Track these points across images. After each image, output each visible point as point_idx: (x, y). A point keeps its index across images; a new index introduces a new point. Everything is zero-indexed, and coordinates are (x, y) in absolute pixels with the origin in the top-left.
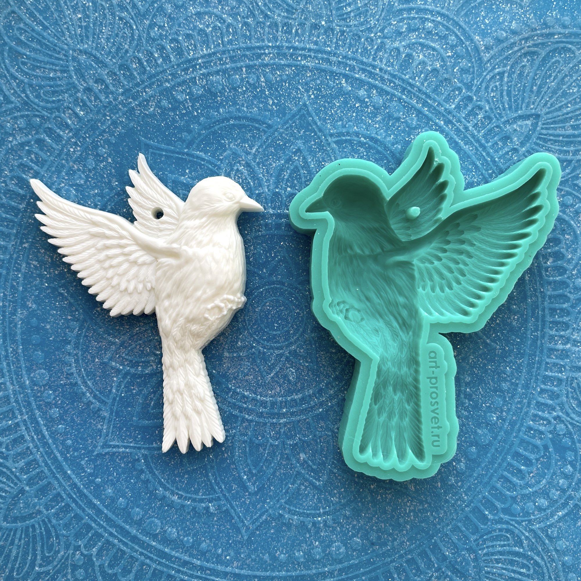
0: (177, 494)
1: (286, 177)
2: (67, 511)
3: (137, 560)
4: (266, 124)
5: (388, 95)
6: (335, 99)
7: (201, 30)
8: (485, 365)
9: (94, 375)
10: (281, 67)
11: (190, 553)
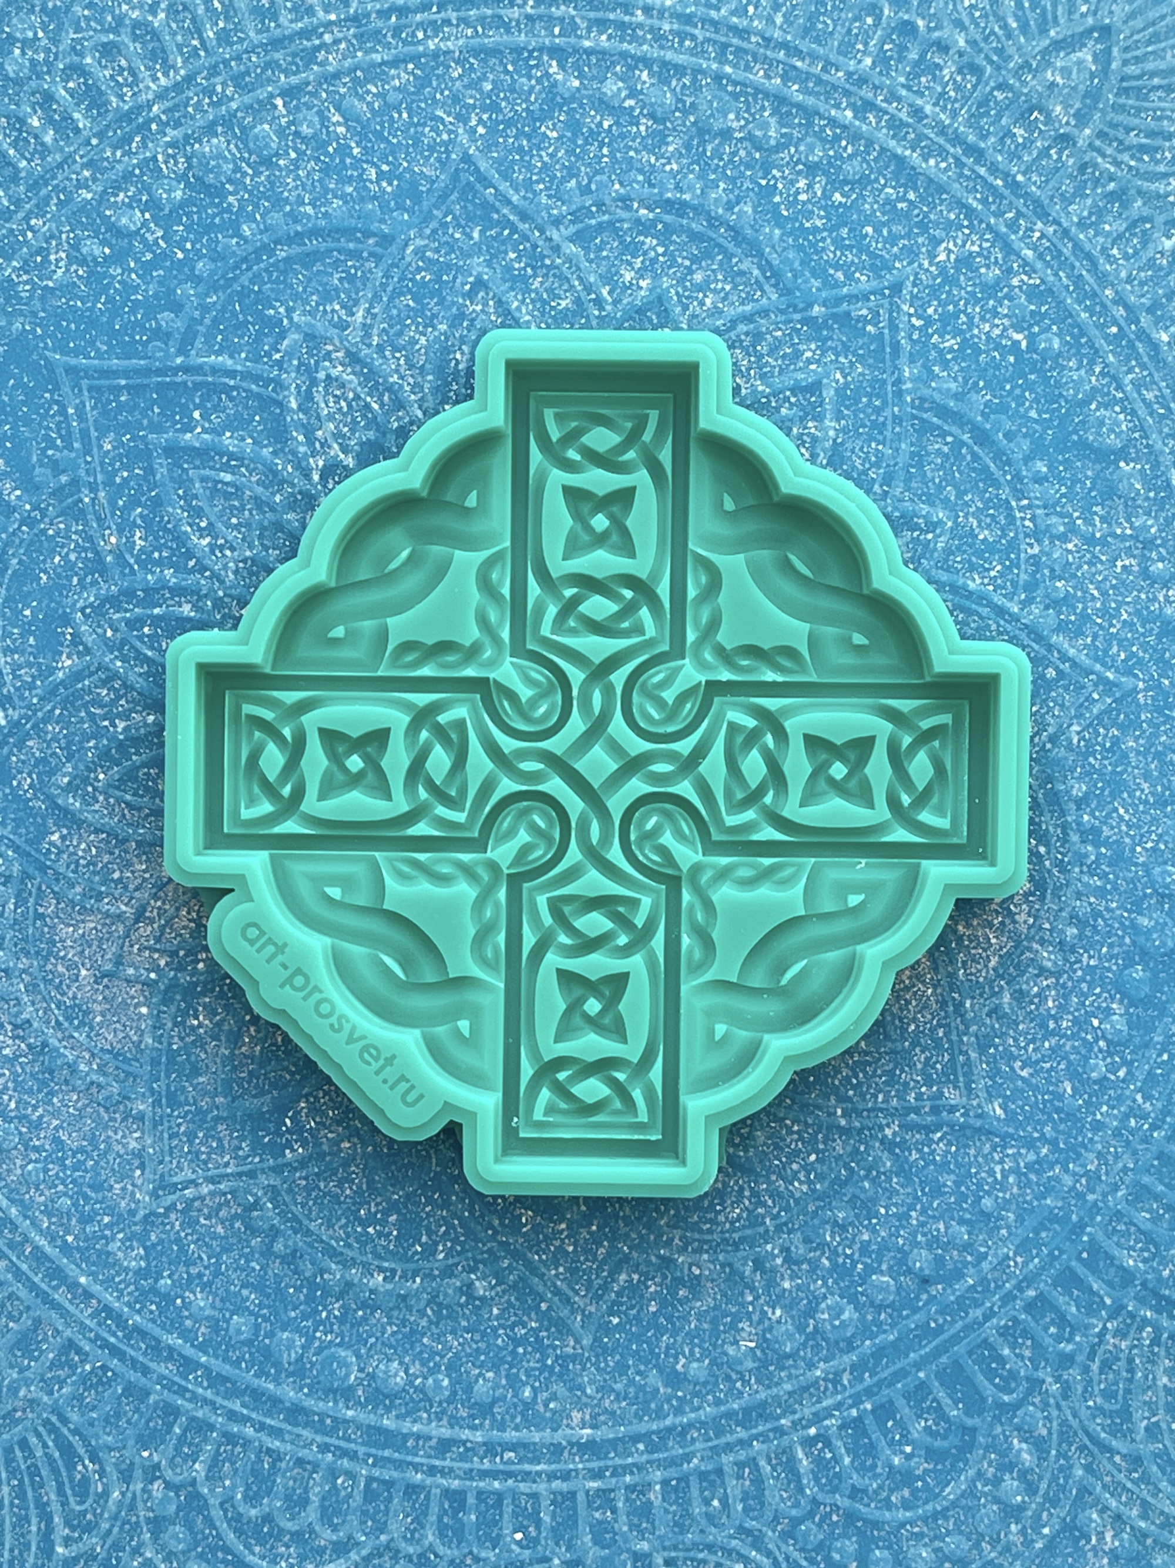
0: (381, 1270)
1: (460, 367)
2: (103, 1384)
3: (316, 1467)
4: (375, 235)
5: (684, 75)
6: (542, 121)
7: (136, 25)
8: (1116, 741)
9: (87, 1013)
10: (375, 72)
11: (452, 1417)
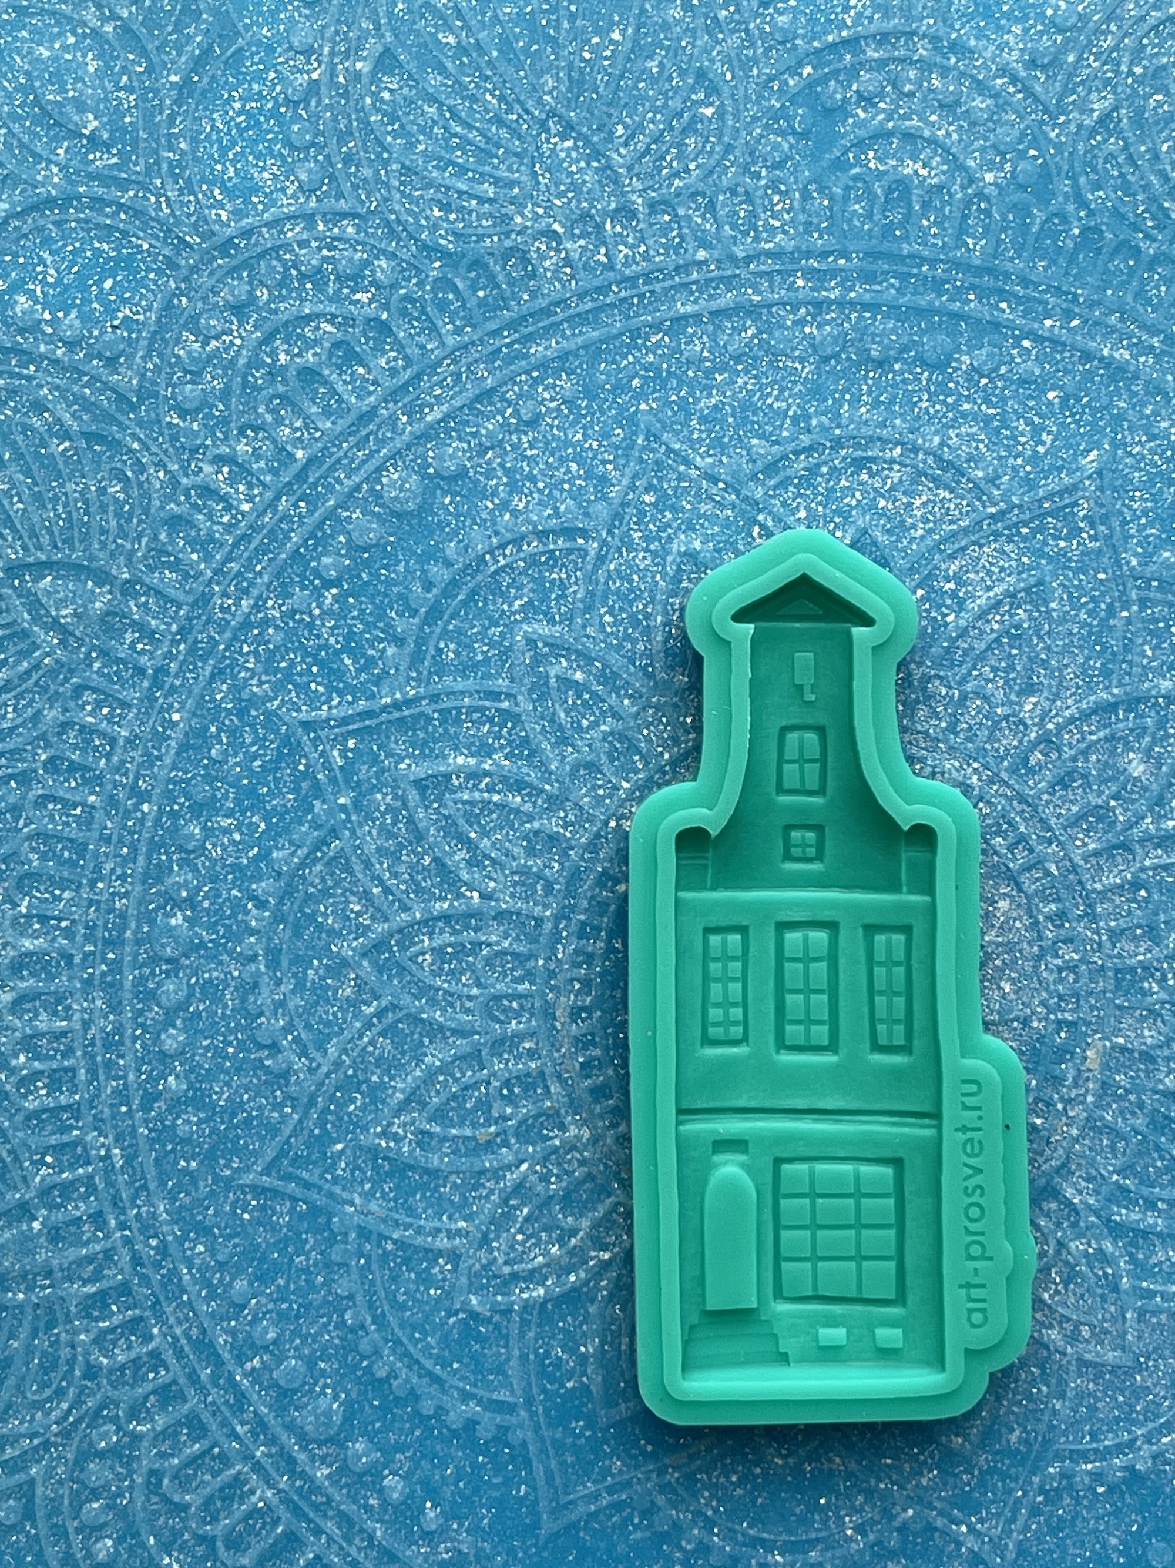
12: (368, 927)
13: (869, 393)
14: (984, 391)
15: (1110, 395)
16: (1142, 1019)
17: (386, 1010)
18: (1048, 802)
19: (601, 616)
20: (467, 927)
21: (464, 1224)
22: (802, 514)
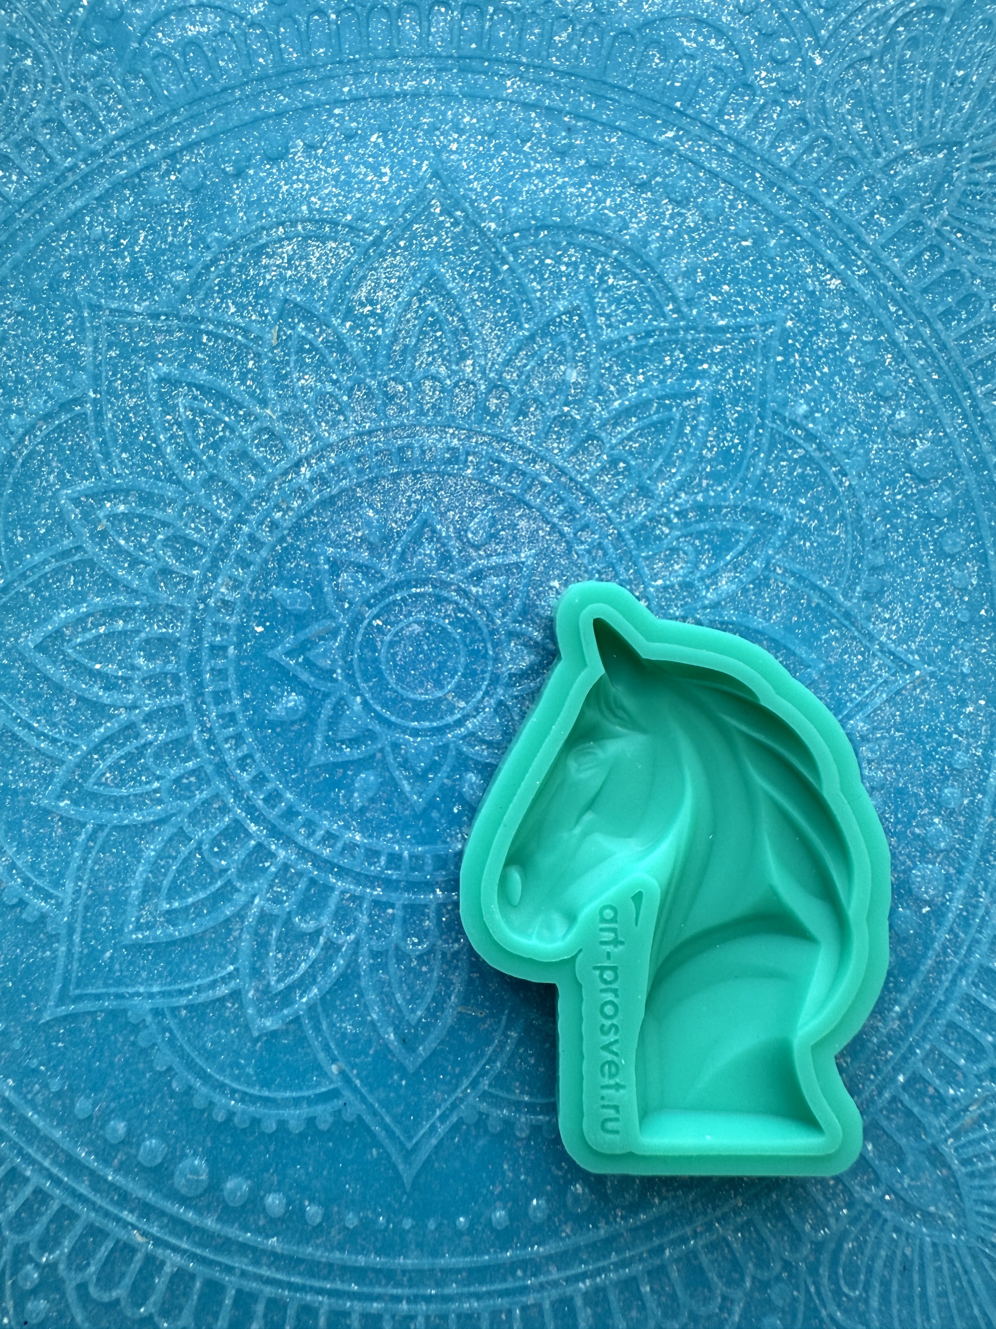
12: (52, 776)
13: (240, 200)
14: (323, 158)
15: (416, 118)
16: (667, 559)
17: (95, 831)
18: (519, 432)
19: (119, 456)
20: (127, 738)
21: (231, 968)
22: (233, 309)
